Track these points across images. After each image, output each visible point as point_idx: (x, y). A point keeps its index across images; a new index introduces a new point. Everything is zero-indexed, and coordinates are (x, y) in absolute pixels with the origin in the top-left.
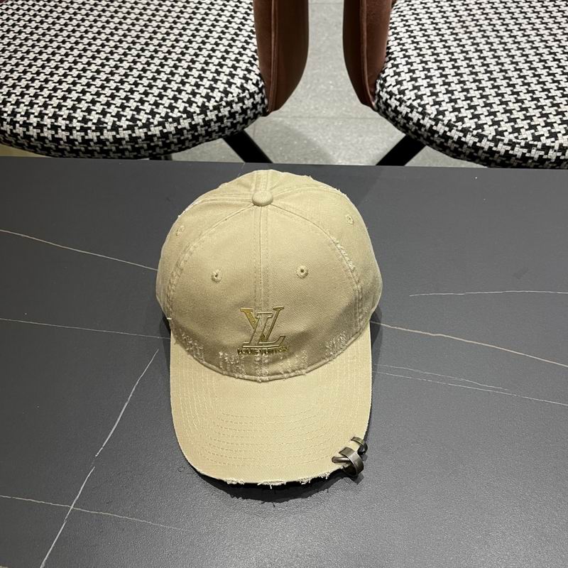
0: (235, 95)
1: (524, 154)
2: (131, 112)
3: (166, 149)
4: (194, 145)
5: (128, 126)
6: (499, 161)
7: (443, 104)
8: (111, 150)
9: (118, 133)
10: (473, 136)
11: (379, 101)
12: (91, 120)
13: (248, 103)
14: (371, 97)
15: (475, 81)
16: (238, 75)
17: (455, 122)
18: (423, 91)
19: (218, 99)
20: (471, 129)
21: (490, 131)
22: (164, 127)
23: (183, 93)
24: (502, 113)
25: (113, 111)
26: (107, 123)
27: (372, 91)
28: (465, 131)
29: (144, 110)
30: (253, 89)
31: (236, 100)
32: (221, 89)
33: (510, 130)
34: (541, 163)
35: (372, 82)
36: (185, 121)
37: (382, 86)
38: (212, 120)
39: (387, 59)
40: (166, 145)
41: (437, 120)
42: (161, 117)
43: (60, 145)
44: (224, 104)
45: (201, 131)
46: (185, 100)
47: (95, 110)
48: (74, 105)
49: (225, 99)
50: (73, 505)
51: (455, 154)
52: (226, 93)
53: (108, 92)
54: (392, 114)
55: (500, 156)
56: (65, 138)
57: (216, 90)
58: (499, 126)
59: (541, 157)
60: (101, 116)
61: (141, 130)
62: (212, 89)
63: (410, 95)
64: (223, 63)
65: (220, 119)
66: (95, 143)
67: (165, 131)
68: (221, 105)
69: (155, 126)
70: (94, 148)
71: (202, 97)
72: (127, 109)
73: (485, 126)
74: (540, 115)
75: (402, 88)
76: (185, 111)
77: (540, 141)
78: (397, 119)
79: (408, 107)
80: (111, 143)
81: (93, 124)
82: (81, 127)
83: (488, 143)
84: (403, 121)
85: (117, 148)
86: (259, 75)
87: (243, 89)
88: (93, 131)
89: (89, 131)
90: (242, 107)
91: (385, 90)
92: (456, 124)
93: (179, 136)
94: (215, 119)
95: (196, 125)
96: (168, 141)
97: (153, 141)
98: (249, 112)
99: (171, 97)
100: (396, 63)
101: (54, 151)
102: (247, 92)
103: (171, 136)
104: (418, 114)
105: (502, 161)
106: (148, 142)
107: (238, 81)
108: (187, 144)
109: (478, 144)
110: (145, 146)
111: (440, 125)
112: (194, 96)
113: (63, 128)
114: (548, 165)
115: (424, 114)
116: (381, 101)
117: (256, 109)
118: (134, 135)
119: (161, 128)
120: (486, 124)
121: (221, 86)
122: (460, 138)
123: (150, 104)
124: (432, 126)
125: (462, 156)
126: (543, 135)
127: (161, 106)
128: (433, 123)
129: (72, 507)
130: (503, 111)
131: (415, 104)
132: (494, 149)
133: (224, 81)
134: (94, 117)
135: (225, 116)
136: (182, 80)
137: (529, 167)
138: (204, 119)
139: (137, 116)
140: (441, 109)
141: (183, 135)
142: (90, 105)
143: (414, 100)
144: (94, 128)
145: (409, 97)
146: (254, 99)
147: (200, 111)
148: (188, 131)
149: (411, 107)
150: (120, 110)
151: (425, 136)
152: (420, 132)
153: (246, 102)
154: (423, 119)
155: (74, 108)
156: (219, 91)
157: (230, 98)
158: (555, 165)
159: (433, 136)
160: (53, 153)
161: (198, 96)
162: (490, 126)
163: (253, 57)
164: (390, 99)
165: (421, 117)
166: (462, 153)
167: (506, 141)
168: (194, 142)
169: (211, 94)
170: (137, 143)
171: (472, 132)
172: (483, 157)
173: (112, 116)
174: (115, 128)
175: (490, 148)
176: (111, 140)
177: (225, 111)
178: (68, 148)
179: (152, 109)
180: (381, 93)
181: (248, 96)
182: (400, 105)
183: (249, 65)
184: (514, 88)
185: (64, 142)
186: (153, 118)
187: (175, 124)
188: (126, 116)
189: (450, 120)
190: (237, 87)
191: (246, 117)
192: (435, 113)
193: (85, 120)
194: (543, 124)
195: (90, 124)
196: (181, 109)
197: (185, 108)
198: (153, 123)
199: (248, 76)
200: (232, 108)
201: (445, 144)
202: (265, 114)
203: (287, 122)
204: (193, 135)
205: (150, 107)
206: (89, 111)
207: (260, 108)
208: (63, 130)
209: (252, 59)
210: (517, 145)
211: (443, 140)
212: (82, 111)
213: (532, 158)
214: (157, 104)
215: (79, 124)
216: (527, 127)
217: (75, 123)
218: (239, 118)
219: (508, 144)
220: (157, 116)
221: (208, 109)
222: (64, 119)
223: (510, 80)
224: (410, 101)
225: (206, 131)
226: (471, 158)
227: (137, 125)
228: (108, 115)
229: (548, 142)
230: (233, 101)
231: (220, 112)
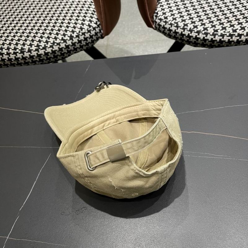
0: (86, 29)
1: (229, 40)
2: (37, 43)
3: (55, 59)
4: (69, 56)
5: (36, 49)
6: (217, 45)
7: (187, 21)
8: (29, 62)
9: (31, 53)
10: (202, 34)
11: (156, 24)
12: (18, 48)
13: (93, 33)
14: (152, 23)
15: (201, 8)
16: (86, 20)
17: (193, 29)
18: (176, 16)
19: (78, 32)
20: (201, 31)
21: (211, 31)
22: (53, 48)
23: (61, 31)
24: (216, 21)
25: (28, 43)
26: (25, 49)
27: (152, 20)
28: (198, 32)
29: (43, 41)
30: (94, 25)
31: (87, 31)
32: (79, 27)
33: (221, 29)
34: (238, 43)
35: (152, 15)
36: (63, 44)
37: (156, 16)
38: (76, 42)
39: (158, 3)
40: (55, 57)
41: (184, 29)
42: (51, 43)
43: (5, 62)
44: (81, 34)
45: (71, 48)
46: (62, 34)
47: (20, 44)
48: (10, 42)
49: (81, 32)
50: (8, 236)
51: (195, 45)
52: (81, 29)
53: (25, 35)
54: (162, 30)
55: (217, 42)
56: (7, 59)
57: (77, 28)
58: (215, 27)
59: (238, 40)
60: (23, 46)
61: (42, 51)
62: (74, 27)
63: (170, 18)
64: (79, 15)
65: (80, 42)
66: (21, 59)
67: (54, 50)
68: (79, 35)
69: (49, 48)
70: (21, 62)
71: (70, 32)
72: (35, 41)
73: (208, 28)
74: (235, 20)
75: (166, 16)
76: (62, 39)
77: (236, 32)
78: (165, 32)
79: (169, 24)
80: (29, 58)
81: (19, 50)
82: (14, 52)
83: (211, 36)
84: (168, 32)
85: (32, 60)
86: (97, 19)
87: (90, 26)
88: (20, 53)
89: (18, 54)
90: (90, 35)
91: (158, 18)
92: (194, 29)
93: (61, 52)
94: (77, 41)
95: (68, 45)
96: (56, 55)
97: (48, 55)
98: (94, 37)
99: (55, 34)
100: (162, 5)
101: (4, 66)
102: (92, 27)
103: (57, 52)
104: (174, 28)
105: (218, 45)
106: (46, 56)
107: (87, 23)
108: (65, 55)
109: (206, 38)
110: (45, 58)
111: (186, 31)
112: (66, 32)
113: (6, 54)
114: (242, 44)
115: (177, 27)
116: (157, 24)
117: (97, 35)
118: (39, 53)
119: (51, 48)
120: (209, 27)
121: (79, 26)
122: (196, 36)
123: (45, 38)
124: (182, 32)
125: (199, 45)
126: (238, 29)
127: (51, 38)
128: (182, 30)
129: (8, 238)
130: (216, 20)
131: (173, 22)
132: (214, 39)
133: (80, 23)
134: (19, 47)
135: (82, 40)
136: (60, 25)
137: (232, 46)
138: (72, 42)
139: (40, 44)
140: (186, 23)
141: (62, 51)
142: (17, 41)
143: (172, 21)
144: (19, 52)
145: (169, 20)
146: (96, 30)
147: (70, 38)
148: (65, 49)
149: (171, 24)
150: (31, 42)
151: (179, 38)
152: (176, 36)
153: (92, 32)
154: (177, 29)
155: (10, 44)
156: (78, 28)
157: (84, 31)
158: (245, 43)
159: (183, 37)
160: (3, 67)
161: (68, 32)
162: (211, 28)
163: (94, 11)
164: (161, 22)
165: (176, 28)
166: (198, 43)
167: (219, 34)
168: (69, 54)
169: (74, 30)
170: (41, 57)
171: (202, 32)
172: (209, 44)
173: (28, 45)
174: (30, 51)
175: (212, 39)
176: (28, 57)
177: (82, 38)
178: (9, 63)
179: (47, 40)
180: (156, 20)
181: (92, 29)
182: (166, 24)
183: (92, 15)
184: (221, 8)
185: (7, 61)
186: (47, 44)
187: (58, 46)
188: (34, 45)
189: (191, 28)
190: (87, 25)
191: (93, 40)
192: (183, 25)
193: (15, 49)
194: (237, 24)
195: (18, 50)
196: (60, 39)
197: (62, 38)
198: (47, 47)
199: (91, 20)
200: (85, 35)
201: (190, 40)
202: (102, 37)
203: (121, 47)
204: (67, 50)
205: (46, 39)
206: (17, 44)
207: (99, 35)
208: (5, 55)
209: (93, 12)
210: (225, 36)
211: (188, 38)
212: (14, 45)
213: (233, 41)
214: (48, 38)
215: (13, 51)
216: (229, 26)
217: (11, 51)
218: (89, 40)
219: (221, 36)
220: (49, 43)
221: (73, 37)
222: (6, 50)
223: (219, 5)
224: (170, 22)
225: (74, 48)
226: (203, 45)
227: (40, 48)
228: (26, 45)
229: (241, 32)
230: (85, 32)
231: (79, 38)
